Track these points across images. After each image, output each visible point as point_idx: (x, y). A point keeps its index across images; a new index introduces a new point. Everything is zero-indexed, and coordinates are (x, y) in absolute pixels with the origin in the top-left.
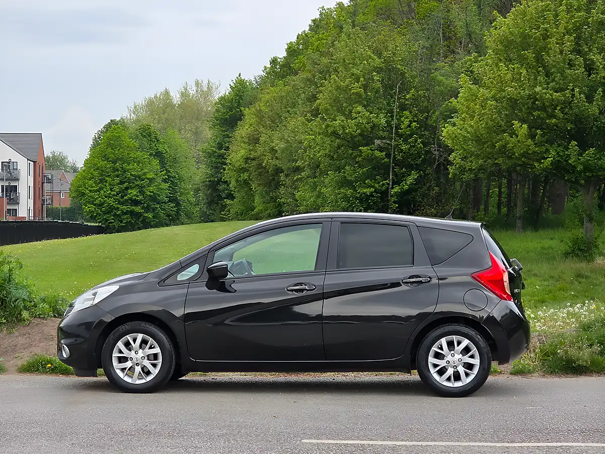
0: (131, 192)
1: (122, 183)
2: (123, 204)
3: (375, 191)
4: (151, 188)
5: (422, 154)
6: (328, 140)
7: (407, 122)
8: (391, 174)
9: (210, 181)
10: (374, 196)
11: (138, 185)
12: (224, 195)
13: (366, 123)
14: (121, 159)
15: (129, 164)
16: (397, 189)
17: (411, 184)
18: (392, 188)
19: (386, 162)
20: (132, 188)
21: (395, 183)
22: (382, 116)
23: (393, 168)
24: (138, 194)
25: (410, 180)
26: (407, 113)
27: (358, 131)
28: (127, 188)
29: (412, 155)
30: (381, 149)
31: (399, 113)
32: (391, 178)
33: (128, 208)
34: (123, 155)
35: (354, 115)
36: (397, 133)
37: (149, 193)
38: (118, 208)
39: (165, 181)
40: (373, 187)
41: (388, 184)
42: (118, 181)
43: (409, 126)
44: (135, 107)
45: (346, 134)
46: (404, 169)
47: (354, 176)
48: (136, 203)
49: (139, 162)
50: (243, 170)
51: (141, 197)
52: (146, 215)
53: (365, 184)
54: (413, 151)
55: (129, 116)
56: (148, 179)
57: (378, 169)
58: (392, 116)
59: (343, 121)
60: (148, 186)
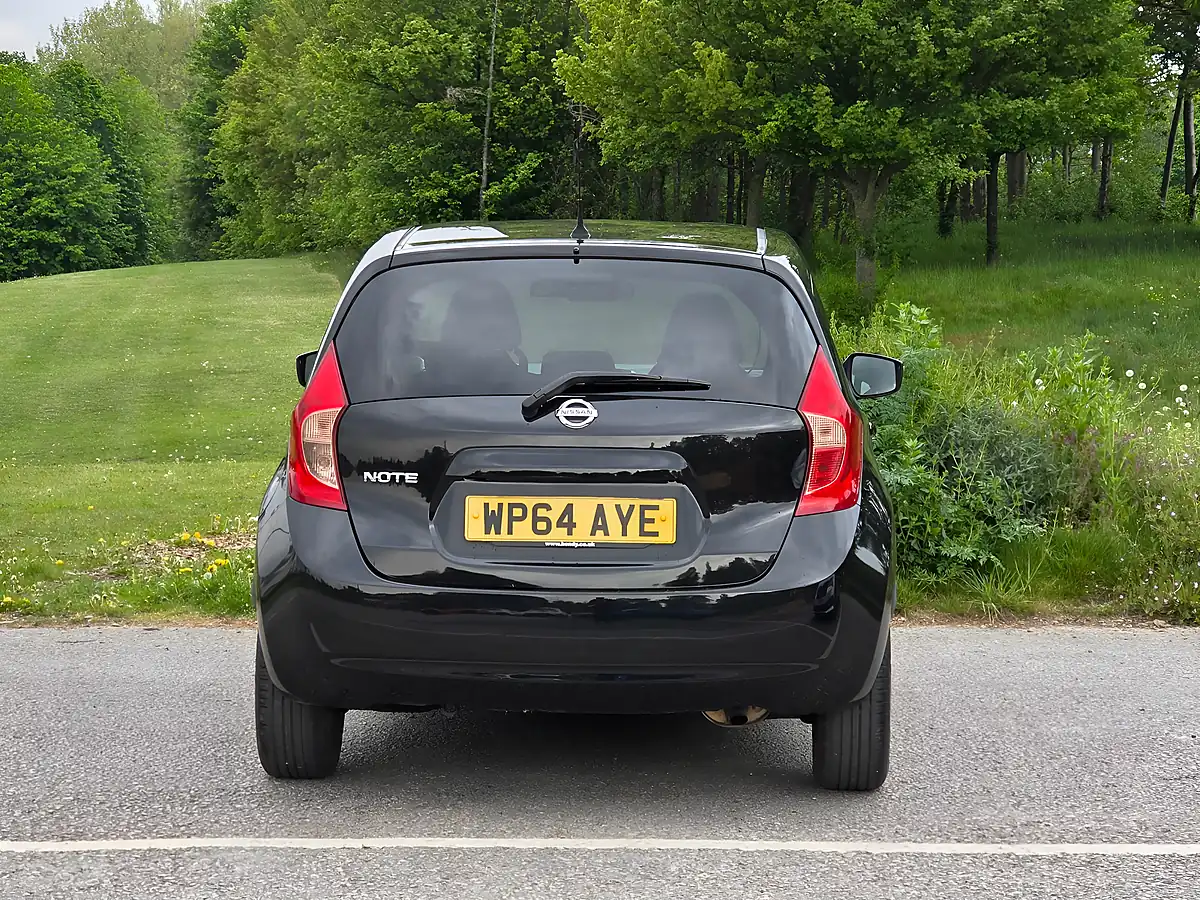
0: (39, 203)
1: (19, 183)
2: (21, 226)
3: (450, 195)
4: (81, 194)
5: (551, 116)
6: (353, 89)
7: (517, 50)
8: (485, 158)
9: (193, 180)
10: (447, 206)
11: (53, 188)
12: (220, 208)
13: (430, 53)
14: (17, 134)
15: (34, 145)
16: (495, 190)
17: (526, 179)
18: (488, 188)
19: (474, 134)
20: (38, 193)
21: (491, 178)
22: (465, 37)
23: (490, 147)
24: (54, 206)
25: (523, 170)
26: (519, 31)
27: (415, 70)
28: (29, 194)
29: (530, 119)
30: (462, 108)
31: (502, 32)
32: (485, 167)
33: (32, 234)
34: (20, 126)
35: (405, 35)
36: (498, 72)
37: (75, 205)
38: (10, 235)
39: (112, 179)
40: (445, 186)
41: (479, 180)
42: (11, 180)
43: (524, 59)
44: (67, 28)
45: (390, 75)
46: (511, 148)
47: (405, 164)
48: (49, 224)
49: (53, 142)
50: (241, 155)
51: (58, 213)
52: (71, 248)
53: (430, 179)
54: (530, 111)
55: (52, 47)
56: (73, 174)
57: (459, 149)
58: (488, 39)
59: (382, 48)
60: (74, 191)
